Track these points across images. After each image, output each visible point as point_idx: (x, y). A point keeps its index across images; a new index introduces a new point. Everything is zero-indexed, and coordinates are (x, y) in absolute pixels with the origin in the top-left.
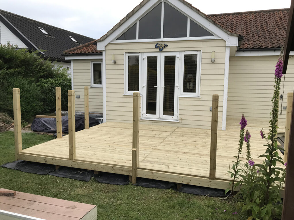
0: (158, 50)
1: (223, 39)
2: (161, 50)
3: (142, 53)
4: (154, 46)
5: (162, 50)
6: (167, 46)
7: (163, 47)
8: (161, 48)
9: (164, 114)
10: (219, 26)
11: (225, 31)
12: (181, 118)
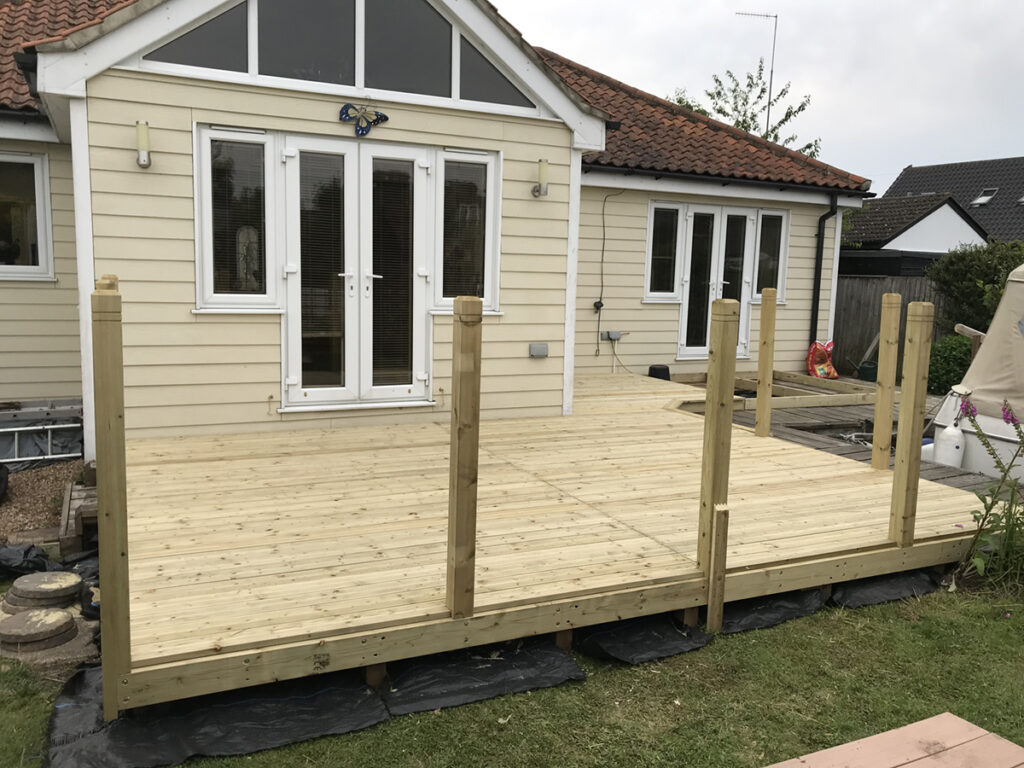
0: (349, 131)
1: (564, 124)
2: (361, 134)
3: (280, 137)
4: (332, 111)
5: (367, 133)
6: (384, 119)
7: (369, 123)
8: (364, 125)
9: (377, 381)
10: (556, 77)
11: (572, 96)
12: (441, 390)
